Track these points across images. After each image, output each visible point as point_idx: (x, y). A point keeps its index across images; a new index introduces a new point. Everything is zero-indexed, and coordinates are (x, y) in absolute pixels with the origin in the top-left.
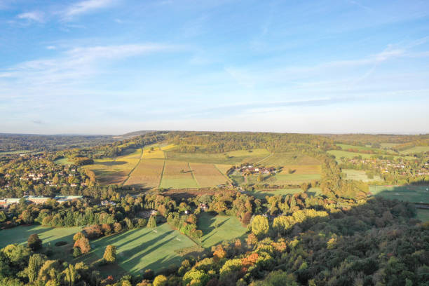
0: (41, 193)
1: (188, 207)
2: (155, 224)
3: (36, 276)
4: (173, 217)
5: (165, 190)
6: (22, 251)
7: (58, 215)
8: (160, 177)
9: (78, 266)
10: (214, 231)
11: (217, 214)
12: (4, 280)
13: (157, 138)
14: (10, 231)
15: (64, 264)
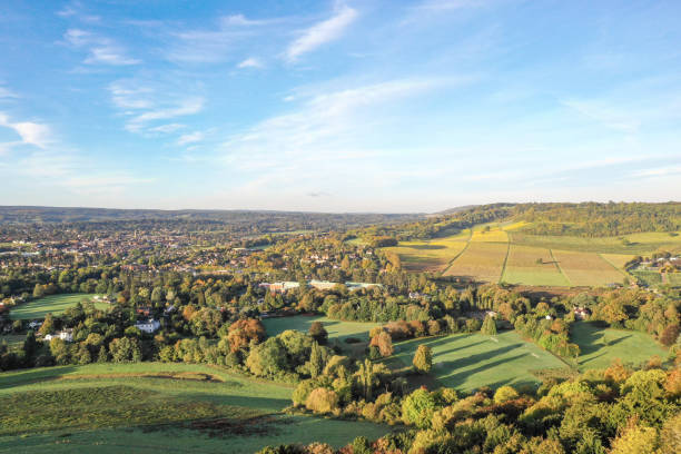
0: (327, 277)
1: (552, 311)
2: (494, 329)
3: (320, 372)
4: (526, 321)
5: (511, 286)
6: (302, 341)
7: (349, 304)
8: (501, 268)
9: (377, 368)
10: (602, 350)
11: (608, 326)
12: (280, 374)
13: (496, 212)
14: (287, 320)
15: (357, 363)
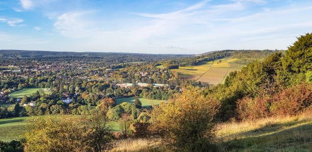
3: (135, 118)
7: (152, 92)
8: (223, 78)
13: (225, 54)
